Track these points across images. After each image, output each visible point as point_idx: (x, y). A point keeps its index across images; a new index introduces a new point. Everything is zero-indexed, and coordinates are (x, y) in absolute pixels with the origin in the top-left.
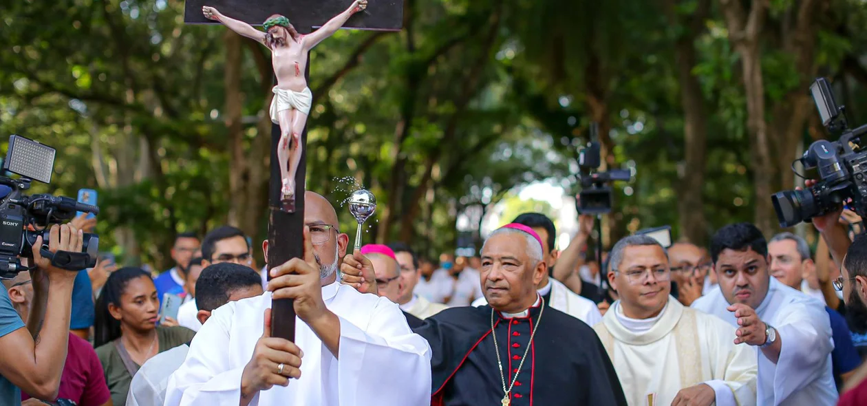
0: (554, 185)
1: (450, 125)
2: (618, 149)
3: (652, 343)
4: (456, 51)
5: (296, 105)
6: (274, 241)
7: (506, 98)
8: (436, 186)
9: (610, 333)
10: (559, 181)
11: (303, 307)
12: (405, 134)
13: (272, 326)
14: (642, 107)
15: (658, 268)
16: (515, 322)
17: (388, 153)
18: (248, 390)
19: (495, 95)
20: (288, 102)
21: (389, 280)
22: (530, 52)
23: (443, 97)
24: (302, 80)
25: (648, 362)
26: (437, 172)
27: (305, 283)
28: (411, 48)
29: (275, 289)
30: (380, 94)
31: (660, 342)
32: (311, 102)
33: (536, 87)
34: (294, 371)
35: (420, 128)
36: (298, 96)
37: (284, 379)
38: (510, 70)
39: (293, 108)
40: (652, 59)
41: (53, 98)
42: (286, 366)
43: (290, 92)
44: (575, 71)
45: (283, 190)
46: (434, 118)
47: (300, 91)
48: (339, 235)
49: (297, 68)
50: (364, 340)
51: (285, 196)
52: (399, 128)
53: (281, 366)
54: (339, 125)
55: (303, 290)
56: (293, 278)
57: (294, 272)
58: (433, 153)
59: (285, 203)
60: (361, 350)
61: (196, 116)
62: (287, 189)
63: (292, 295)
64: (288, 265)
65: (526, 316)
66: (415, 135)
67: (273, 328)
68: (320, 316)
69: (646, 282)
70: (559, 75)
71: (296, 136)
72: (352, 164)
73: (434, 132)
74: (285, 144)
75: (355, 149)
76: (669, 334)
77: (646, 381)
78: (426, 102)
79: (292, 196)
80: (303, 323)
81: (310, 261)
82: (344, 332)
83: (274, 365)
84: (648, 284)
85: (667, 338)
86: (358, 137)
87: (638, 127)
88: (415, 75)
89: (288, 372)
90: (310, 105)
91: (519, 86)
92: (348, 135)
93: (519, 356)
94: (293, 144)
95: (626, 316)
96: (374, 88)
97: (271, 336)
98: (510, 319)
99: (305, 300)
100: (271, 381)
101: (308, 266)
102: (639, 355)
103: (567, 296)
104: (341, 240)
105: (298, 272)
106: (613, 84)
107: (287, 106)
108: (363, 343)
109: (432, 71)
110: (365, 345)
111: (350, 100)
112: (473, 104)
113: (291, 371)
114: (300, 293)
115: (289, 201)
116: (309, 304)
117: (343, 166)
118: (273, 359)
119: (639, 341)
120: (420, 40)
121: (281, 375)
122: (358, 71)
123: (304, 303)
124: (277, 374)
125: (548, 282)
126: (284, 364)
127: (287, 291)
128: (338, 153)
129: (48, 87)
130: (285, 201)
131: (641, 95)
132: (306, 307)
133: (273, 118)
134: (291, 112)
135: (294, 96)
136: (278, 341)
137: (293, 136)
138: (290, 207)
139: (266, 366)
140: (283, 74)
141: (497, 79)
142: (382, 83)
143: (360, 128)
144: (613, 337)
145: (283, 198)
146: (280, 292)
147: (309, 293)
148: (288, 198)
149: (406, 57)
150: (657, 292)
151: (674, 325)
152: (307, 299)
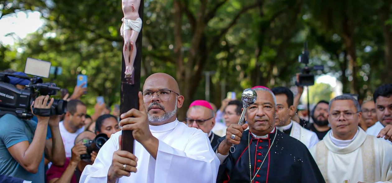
0: (331, 76)
1: (280, 50)
2: (359, 60)
3: (348, 153)
4: (284, 15)
5: (132, 28)
6: (123, 100)
7: (308, 37)
8: (275, 77)
9: (326, 147)
10: (334, 74)
11: (136, 135)
12: (260, 54)
13: (122, 144)
14: (370, 39)
15: (347, 112)
16: (261, 141)
17: (253, 63)
18: (111, 177)
19: (303, 35)
20: (128, 26)
21: (205, 121)
22: (316, 16)
23: (278, 37)
24: (136, 14)
25: (346, 164)
26: (275, 71)
27: (138, 122)
28: (262, 15)
29: (123, 124)
30: (249, 36)
31: (353, 153)
32: (141, 26)
33: (320, 32)
34: (132, 168)
35: (266, 51)
36: (133, 22)
37: (126, 173)
38: (308, 24)
39: (131, 29)
40: (375, 18)
41: (101, 41)
42: (127, 166)
43: (129, 20)
44: (338, 24)
45: (125, 73)
46: (273, 47)
47: (135, 20)
48: (179, 97)
49: (133, 8)
50: (172, 153)
51: (127, 75)
52: (257, 52)
53: (125, 166)
54: (232, 51)
55: (137, 126)
56: (131, 119)
57: (133, 116)
58: (272, 62)
59: (127, 80)
60: (170, 158)
61: (163, 47)
62: (127, 72)
63: (131, 129)
64: (129, 112)
65: (267, 138)
66: (264, 55)
67: (122, 145)
68: (147, 140)
69: (339, 120)
70: (330, 26)
71: (132, 44)
72: (238, 68)
73: (273, 53)
74: (126, 48)
75: (238, 61)
76: (358, 149)
77: (343, 173)
78: (270, 39)
79: (131, 75)
80: (139, 143)
81: (142, 110)
82: (161, 148)
83: (121, 165)
84: (340, 120)
85: (357, 151)
86: (241, 56)
87: (368, 49)
88: (264, 27)
89: (128, 169)
90: (140, 28)
91: (313, 32)
92: (236, 55)
93: (260, 160)
94: (131, 48)
95: (335, 138)
96: (246, 34)
97: (121, 150)
98: (258, 139)
99: (137, 131)
100: (120, 173)
101: (141, 113)
102: (341, 159)
103: (300, 130)
104: (180, 99)
105: (134, 116)
106: (356, 30)
107: (128, 28)
108: (172, 155)
109: (272, 25)
110: (172, 156)
111: (236, 39)
112: (293, 40)
113: (130, 168)
114: (135, 127)
115: (129, 78)
116: (140, 133)
117: (234, 69)
118: (120, 162)
119: (342, 152)
120: (266, 11)
121: (125, 170)
122: (238, 26)
123: (137, 133)
124: (123, 170)
125: (290, 122)
126: (126, 164)
127: (128, 126)
128: (232, 63)
129: (100, 36)
130: (127, 78)
131: (369, 34)
132: (138, 135)
133: (121, 34)
134: (130, 31)
135: (131, 22)
136: (124, 153)
137: (130, 44)
138: (131, 82)
139: (117, 166)
140: (127, 11)
141: (303, 28)
142: (250, 31)
143: (241, 52)
144: (328, 149)
145: (125, 77)
146: (125, 127)
147: (140, 128)
148: (128, 76)
149: (260, 19)
150: (346, 125)
151: (362, 143)
152: (139, 130)
